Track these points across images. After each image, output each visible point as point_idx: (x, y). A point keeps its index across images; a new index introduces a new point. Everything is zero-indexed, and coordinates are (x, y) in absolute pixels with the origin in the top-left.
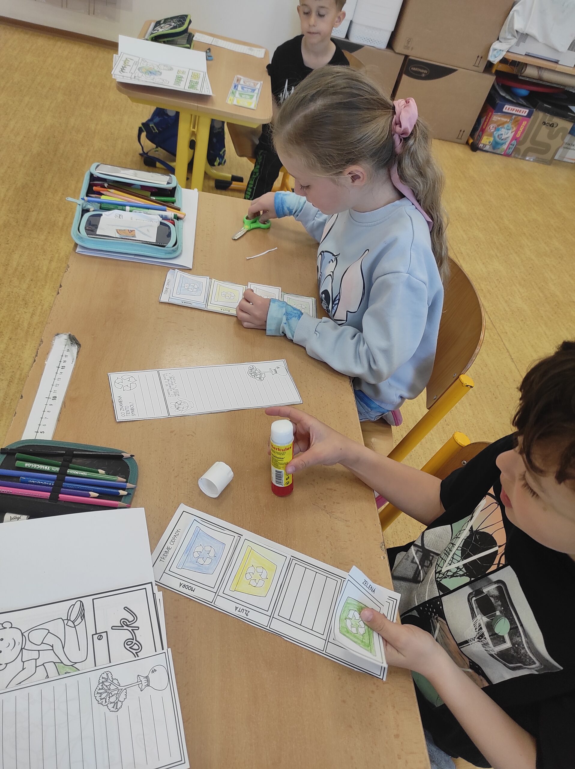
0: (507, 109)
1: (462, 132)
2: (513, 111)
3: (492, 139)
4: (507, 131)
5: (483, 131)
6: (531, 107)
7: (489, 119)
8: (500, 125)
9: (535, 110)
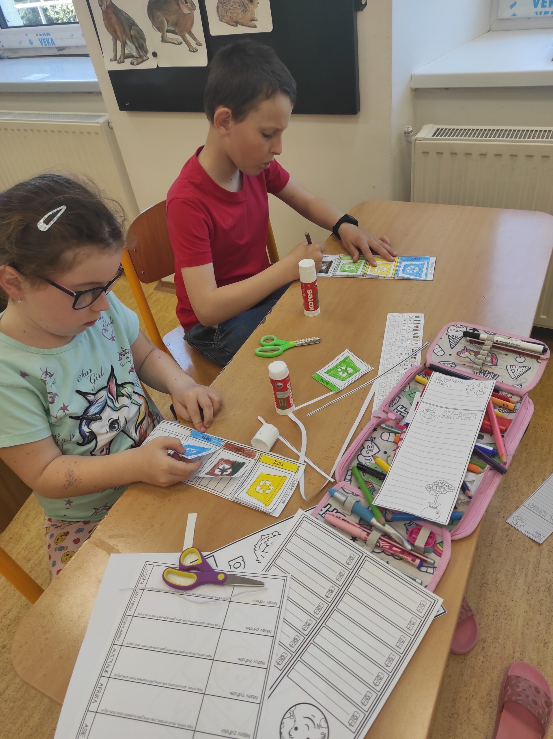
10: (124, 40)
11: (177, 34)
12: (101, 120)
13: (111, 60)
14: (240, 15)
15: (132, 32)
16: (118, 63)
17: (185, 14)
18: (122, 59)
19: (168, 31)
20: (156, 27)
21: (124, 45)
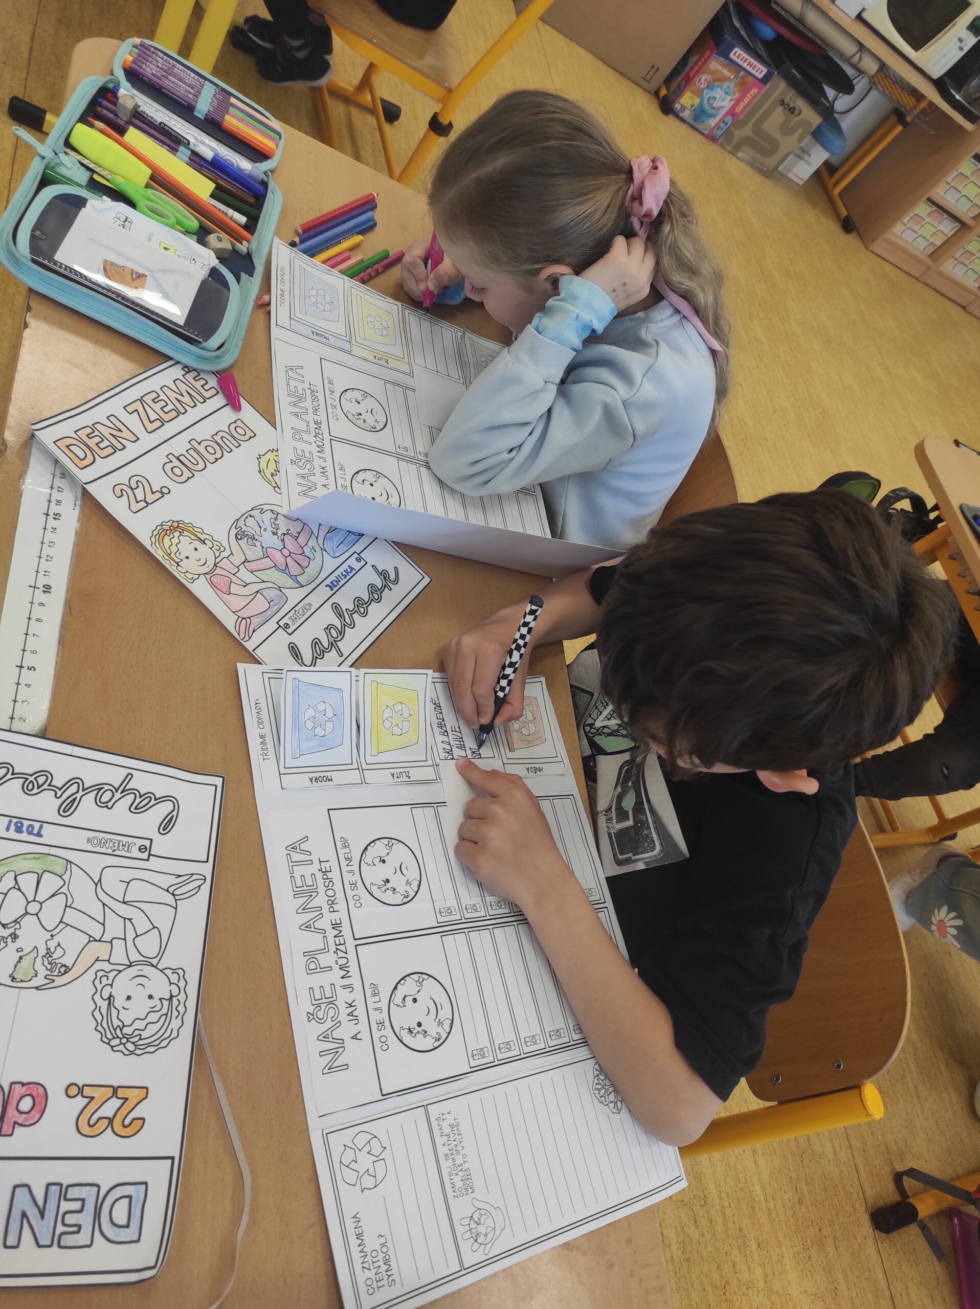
0: (737, 55)
1: (653, 70)
2: (744, 62)
3: (697, 101)
4: (724, 95)
5: (688, 80)
6: (772, 66)
7: (704, 64)
8: (718, 80)
9: (776, 73)
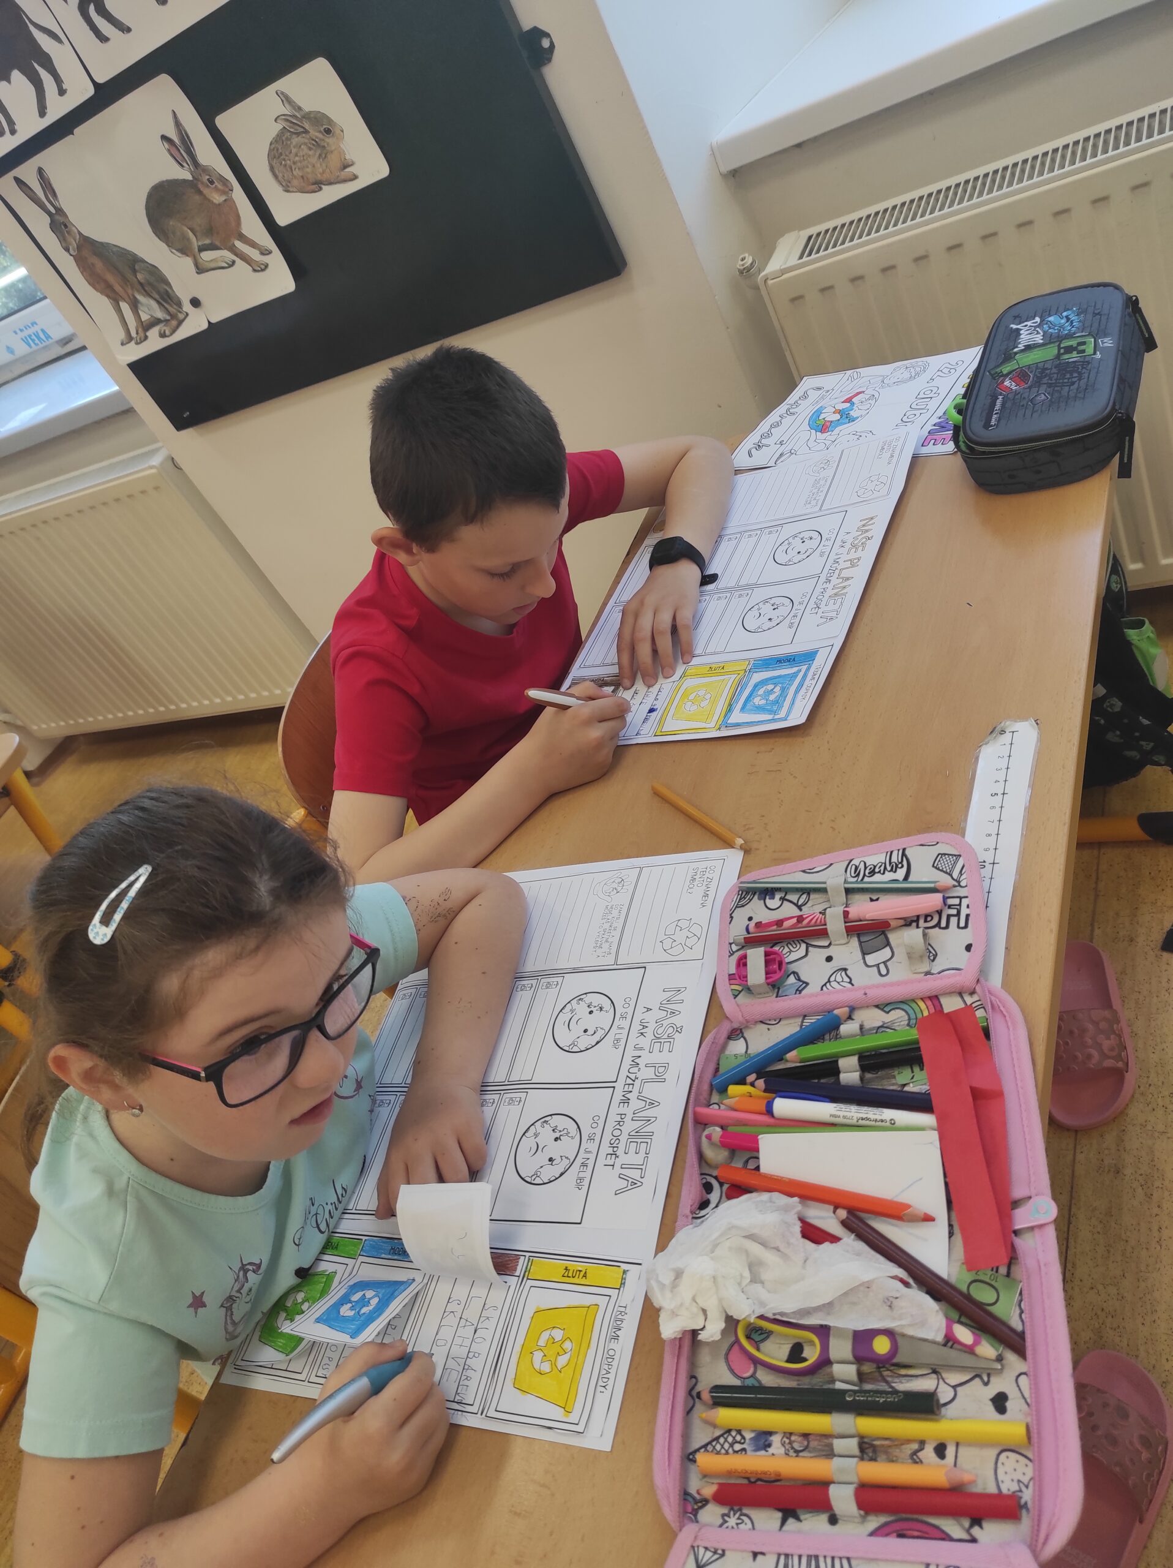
10: (132, 297)
11: (221, 249)
12: (156, 460)
13: (122, 344)
14: (319, 165)
15: (140, 276)
16: (137, 343)
17: (219, 204)
18: (142, 334)
19: (202, 249)
20: (177, 250)
21: (135, 306)
